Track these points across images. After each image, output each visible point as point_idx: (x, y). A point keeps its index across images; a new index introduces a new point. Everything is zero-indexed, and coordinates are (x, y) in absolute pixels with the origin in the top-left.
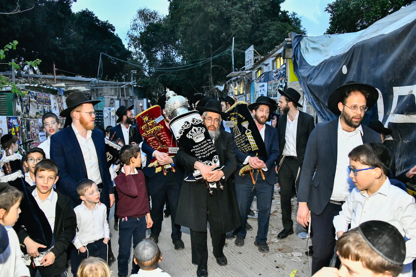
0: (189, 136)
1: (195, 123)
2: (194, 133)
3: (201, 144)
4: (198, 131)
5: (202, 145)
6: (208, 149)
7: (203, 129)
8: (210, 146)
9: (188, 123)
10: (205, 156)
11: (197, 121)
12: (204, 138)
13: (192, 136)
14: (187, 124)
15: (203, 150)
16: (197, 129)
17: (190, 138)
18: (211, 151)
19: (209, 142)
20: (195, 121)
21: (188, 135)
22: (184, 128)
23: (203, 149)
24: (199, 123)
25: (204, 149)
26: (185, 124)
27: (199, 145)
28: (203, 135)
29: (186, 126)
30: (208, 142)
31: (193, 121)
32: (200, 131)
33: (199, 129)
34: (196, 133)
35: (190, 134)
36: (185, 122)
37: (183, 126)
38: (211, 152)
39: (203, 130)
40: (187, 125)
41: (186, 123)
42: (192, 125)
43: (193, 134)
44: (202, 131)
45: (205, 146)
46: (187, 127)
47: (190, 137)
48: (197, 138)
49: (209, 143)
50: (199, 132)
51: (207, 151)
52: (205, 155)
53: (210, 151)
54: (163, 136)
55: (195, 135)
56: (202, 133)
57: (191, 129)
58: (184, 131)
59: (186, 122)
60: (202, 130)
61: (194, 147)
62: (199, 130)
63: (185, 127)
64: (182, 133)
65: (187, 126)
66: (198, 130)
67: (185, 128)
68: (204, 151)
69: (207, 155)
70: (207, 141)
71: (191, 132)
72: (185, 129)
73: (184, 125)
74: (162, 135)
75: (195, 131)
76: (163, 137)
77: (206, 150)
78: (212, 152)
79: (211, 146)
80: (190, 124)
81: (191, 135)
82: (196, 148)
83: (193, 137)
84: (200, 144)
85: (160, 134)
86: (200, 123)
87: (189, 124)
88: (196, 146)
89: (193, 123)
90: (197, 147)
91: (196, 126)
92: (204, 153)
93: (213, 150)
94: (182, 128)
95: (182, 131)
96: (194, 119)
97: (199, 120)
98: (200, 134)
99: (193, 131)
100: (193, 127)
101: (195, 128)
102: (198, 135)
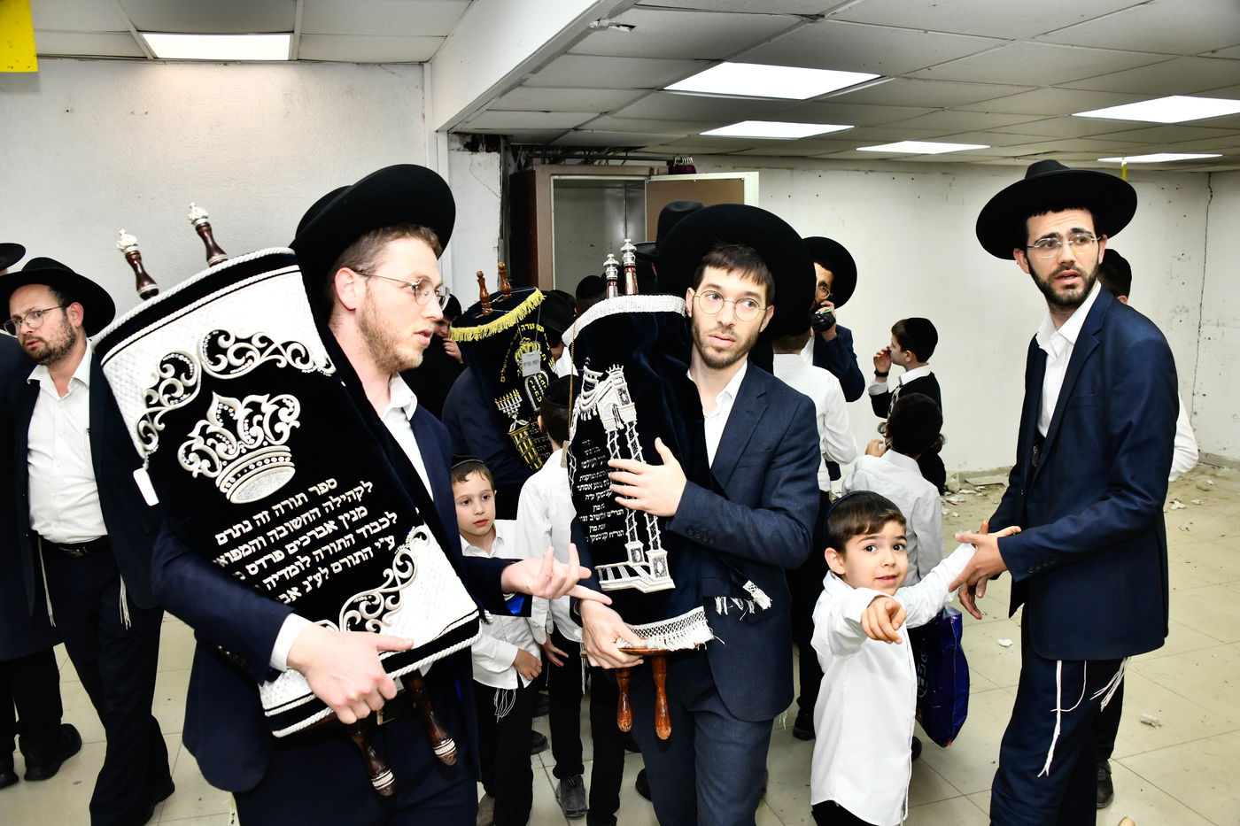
0: (193, 456)
1: (230, 368)
2: (219, 441)
3: (272, 513)
4: (251, 425)
5: (276, 521)
6: (316, 543)
7: (283, 404)
8: (331, 526)
9: (181, 367)
11: (240, 354)
12: (289, 473)
13: (206, 463)
14: (177, 376)
15: (285, 551)
16: (240, 412)
17: (201, 475)
18: (337, 556)
19: (325, 497)
20: (225, 351)
21: (188, 450)
22: (159, 404)
23: (280, 544)
24: (260, 360)
25: (292, 548)
26: (161, 379)
27: (253, 522)
28: (281, 449)
29: (171, 389)
30: (316, 500)
31: (214, 350)
32: (260, 424)
33: (256, 408)
34: (238, 439)
35: (198, 443)
36: (163, 363)
37: (153, 393)
38: (337, 567)
39: (283, 413)
40: (175, 381)
41: (171, 370)
42: (211, 385)
43: (213, 446)
44: (278, 428)
45: (295, 524)
46: (177, 394)
47: (197, 467)
48: (242, 473)
49: (322, 510)
50: (256, 430)
51: (313, 558)
52: (297, 581)
53: (329, 559)
55: (228, 452)
56: (278, 436)
57: (198, 409)
58: (163, 426)
59: (170, 361)
60: (275, 419)
61: (221, 538)
62: (257, 418)
63: (164, 401)
64: (155, 439)
65: (179, 392)
66: (250, 417)
67: (168, 407)
68: (290, 560)
69: (314, 583)
70: (308, 494)
71: (204, 434)
72: (164, 410)
73: (156, 388)
75: (230, 424)
77: (303, 551)
78: (344, 565)
79: (338, 523)
80: (196, 378)
81: (203, 455)
82: (233, 543)
83: (213, 468)
84: (263, 516)
86: (265, 358)
87: (188, 377)
88: (236, 531)
89: (212, 370)
90: (245, 538)
91: (237, 388)
92: (290, 571)
93: (346, 552)
94: (149, 406)
95: (150, 425)
96: (221, 340)
97: (255, 341)
98: (261, 446)
99: (216, 425)
100: (216, 397)
101: (230, 407)
102: (249, 451)
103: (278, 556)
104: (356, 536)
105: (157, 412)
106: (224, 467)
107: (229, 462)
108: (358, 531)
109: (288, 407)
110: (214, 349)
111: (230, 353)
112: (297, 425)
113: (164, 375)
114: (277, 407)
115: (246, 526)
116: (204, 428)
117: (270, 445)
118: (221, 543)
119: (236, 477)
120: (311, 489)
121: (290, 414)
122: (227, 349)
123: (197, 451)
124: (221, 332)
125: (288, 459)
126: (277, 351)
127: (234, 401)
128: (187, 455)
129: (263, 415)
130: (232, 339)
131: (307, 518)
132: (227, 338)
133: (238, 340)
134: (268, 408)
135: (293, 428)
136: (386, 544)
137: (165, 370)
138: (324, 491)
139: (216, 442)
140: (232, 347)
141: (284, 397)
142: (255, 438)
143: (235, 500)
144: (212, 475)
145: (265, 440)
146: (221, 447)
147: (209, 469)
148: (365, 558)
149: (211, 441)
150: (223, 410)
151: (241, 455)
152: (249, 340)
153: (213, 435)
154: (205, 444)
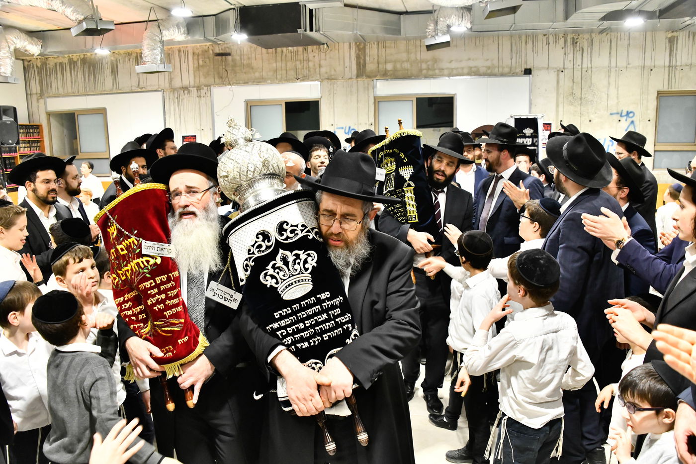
0: (268, 278)
1: (288, 238)
2: (281, 270)
3: (300, 305)
5: (302, 310)
6: (318, 323)
7: (309, 255)
8: (325, 316)
9: (265, 236)
10: (306, 345)
11: (292, 232)
13: (274, 280)
14: (263, 241)
15: (305, 324)
16: (291, 257)
17: (271, 286)
18: (326, 331)
19: (324, 301)
20: (286, 230)
21: (266, 275)
22: (253, 253)
23: (303, 320)
24: (301, 235)
25: (308, 323)
26: (256, 242)
27: (292, 309)
28: (307, 275)
29: (260, 246)
32: (299, 263)
33: (297, 256)
34: (289, 270)
35: (271, 271)
36: (257, 235)
37: (252, 248)
38: (326, 337)
39: (309, 259)
40: (262, 243)
41: (261, 237)
42: (279, 245)
43: (278, 273)
44: (307, 266)
45: (310, 312)
46: (262, 249)
47: (270, 282)
48: (289, 285)
49: (322, 307)
50: (297, 266)
51: (315, 330)
52: (307, 339)
53: (323, 332)
54: (156, 290)
55: (284, 276)
56: (306, 270)
57: (272, 256)
58: (254, 263)
59: (261, 234)
60: (306, 262)
61: (277, 315)
62: (298, 261)
63: (256, 252)
64: (249, 270)
65: (264, 248)
66: (295, 260)
67: (257, 255)
68: (306, 329)
69: (314, 342)
70: (316, 298)
71: (274, 267)
72: (255, 256)
73: (253, 246)
74: (152, 288)
75: (285, 260)
76: (154, 296)
77: (312, 326)
78: (329, 336)
79: (328, 315)
80: (272, 242)
81: (273, 277)
82: (282, 318)
83: (277, 283)
84: (296, 306)
85: (147, 284)
86: (303, 234)
87: (269, 241)
88: (284, 312)
89: (280, 238)
90: (287, 316)
91: (290, 247)
92: (306, 334)
93: (331, 330)
94: (249, 254)
95: (248, 263)
96: (285, 225)
97: (300, 226)
98: (299, 274)
99: (279, 263)
100: (281, 251)
101: (286, 256)
102: (293, 275)
103: (301, 326)
104: (335, 322)
105: (252, 257)
106: (282, 282)
107: (284, 280)
108: (337, 320)
109: (312, 257)
110: (281, 229)
111: (288, 231)
112: (315, 265)
113: (257, 240)
114: (307, 256)
115: (288, 310)
116: (275, 264)
117: (302, 273)
118: (276, 317)
119: (286, 287)
120: (318, 296)
121: (313, 260)
122: (287, 230)
123: (270, 275)
124: (285, 222)
125: (310, 281)
126: (308, 231)
127: (288, 253)
128: (265, 277)
129: (301, 260)
130: (290, 225)
131: (314, 310)
132: (287, 225)
133: (292, 226)
134: (303, 257)
135: (313, 266)
136: (348, 328)
137: (258, 238)
138: (324, 298)
139: (279, 271)
140: (289, 229)
141: (310, 252)
142: (296, 270)
143: (284, 298)
144: (276, 286)
145: (300, 271)
146: (281, 273)
147: (275, 283)
148: (339, 333)
149: (277, 270)
150: (283, 257)
151: (290, 277)
152: (297, 226)
153: (278, 268)
154: (274, 272)
